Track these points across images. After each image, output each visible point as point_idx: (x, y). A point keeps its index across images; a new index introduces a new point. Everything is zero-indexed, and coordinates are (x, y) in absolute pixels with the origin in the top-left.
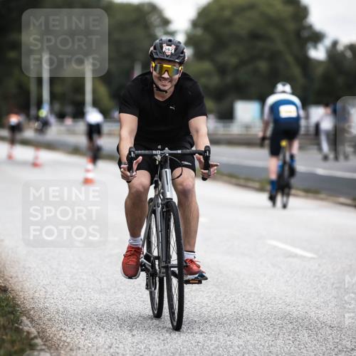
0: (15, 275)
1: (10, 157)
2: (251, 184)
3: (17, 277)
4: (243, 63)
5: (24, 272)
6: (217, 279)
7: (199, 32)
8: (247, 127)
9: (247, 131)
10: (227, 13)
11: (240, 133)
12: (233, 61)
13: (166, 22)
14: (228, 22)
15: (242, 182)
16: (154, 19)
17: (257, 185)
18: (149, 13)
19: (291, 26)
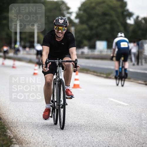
0: (4, 113)
1: (3, 64)
2: (102, 75)
3: (5, 113)
4: (99, 25)
5: (8, 111)
6: (88, 114)
7: (82, 12)
8: (101, 52)
9: (101, 53)
10: (93, 5)
11: (98, 54)
12: (96, 24)
13: (68, 8)
14: (94, 8)
15: (99, 74)
16: (63, 7)
17: (105, 76)
18: (61, 5)
19: (120, 10)
